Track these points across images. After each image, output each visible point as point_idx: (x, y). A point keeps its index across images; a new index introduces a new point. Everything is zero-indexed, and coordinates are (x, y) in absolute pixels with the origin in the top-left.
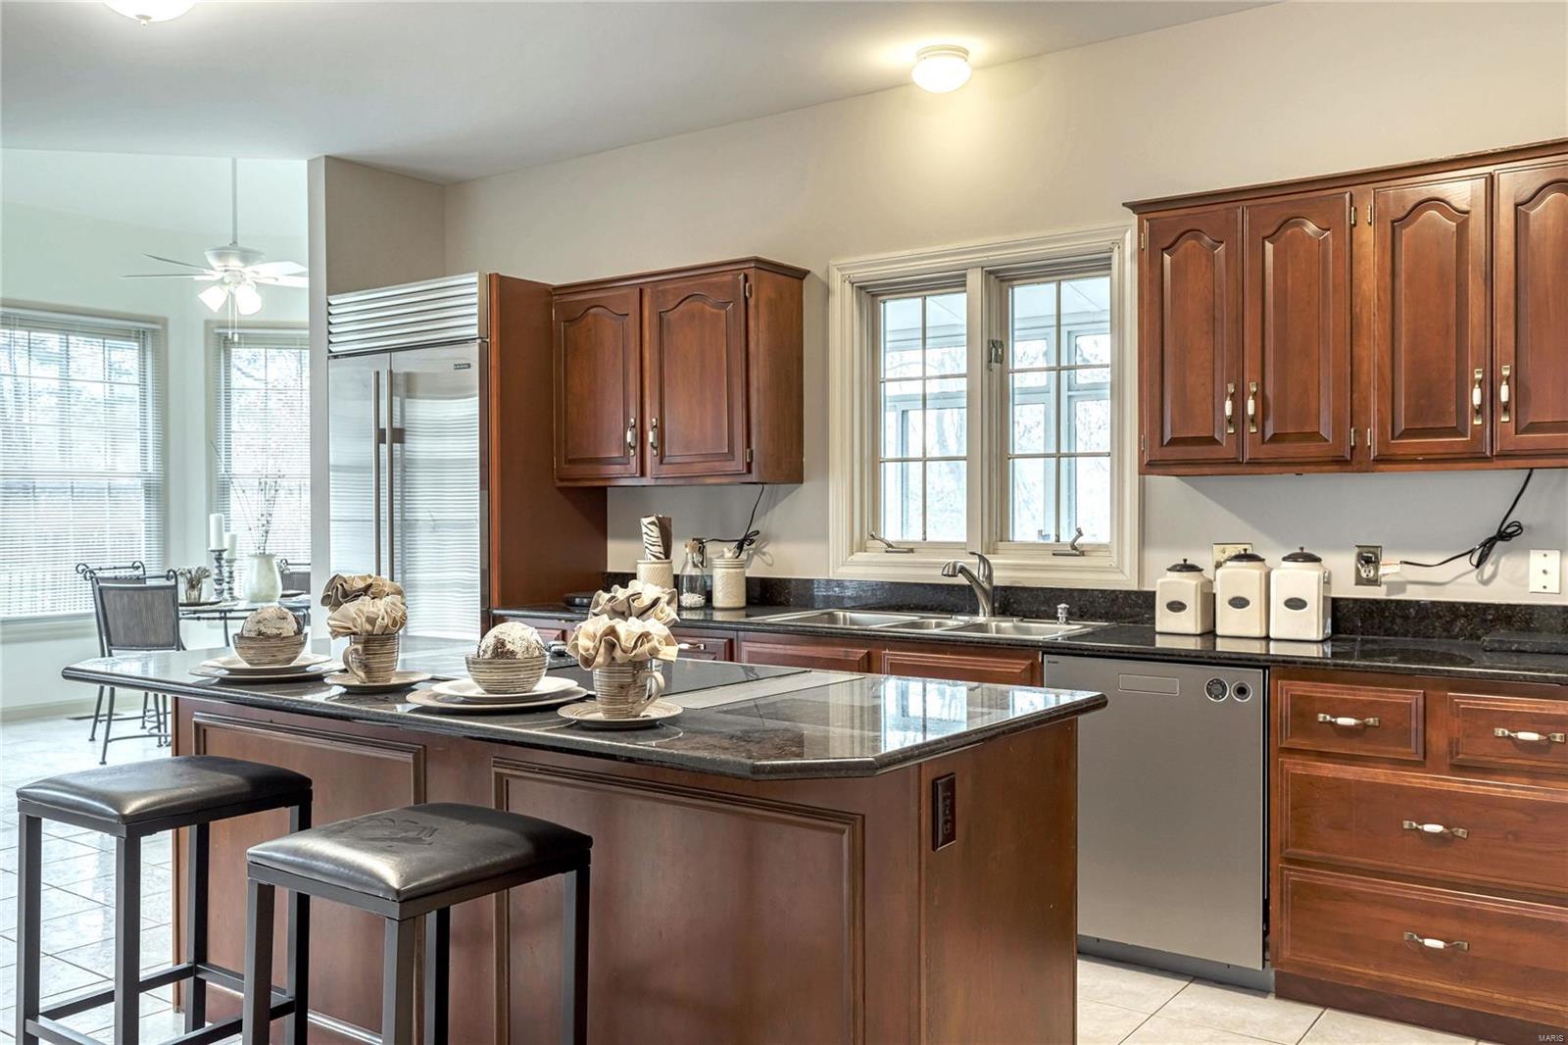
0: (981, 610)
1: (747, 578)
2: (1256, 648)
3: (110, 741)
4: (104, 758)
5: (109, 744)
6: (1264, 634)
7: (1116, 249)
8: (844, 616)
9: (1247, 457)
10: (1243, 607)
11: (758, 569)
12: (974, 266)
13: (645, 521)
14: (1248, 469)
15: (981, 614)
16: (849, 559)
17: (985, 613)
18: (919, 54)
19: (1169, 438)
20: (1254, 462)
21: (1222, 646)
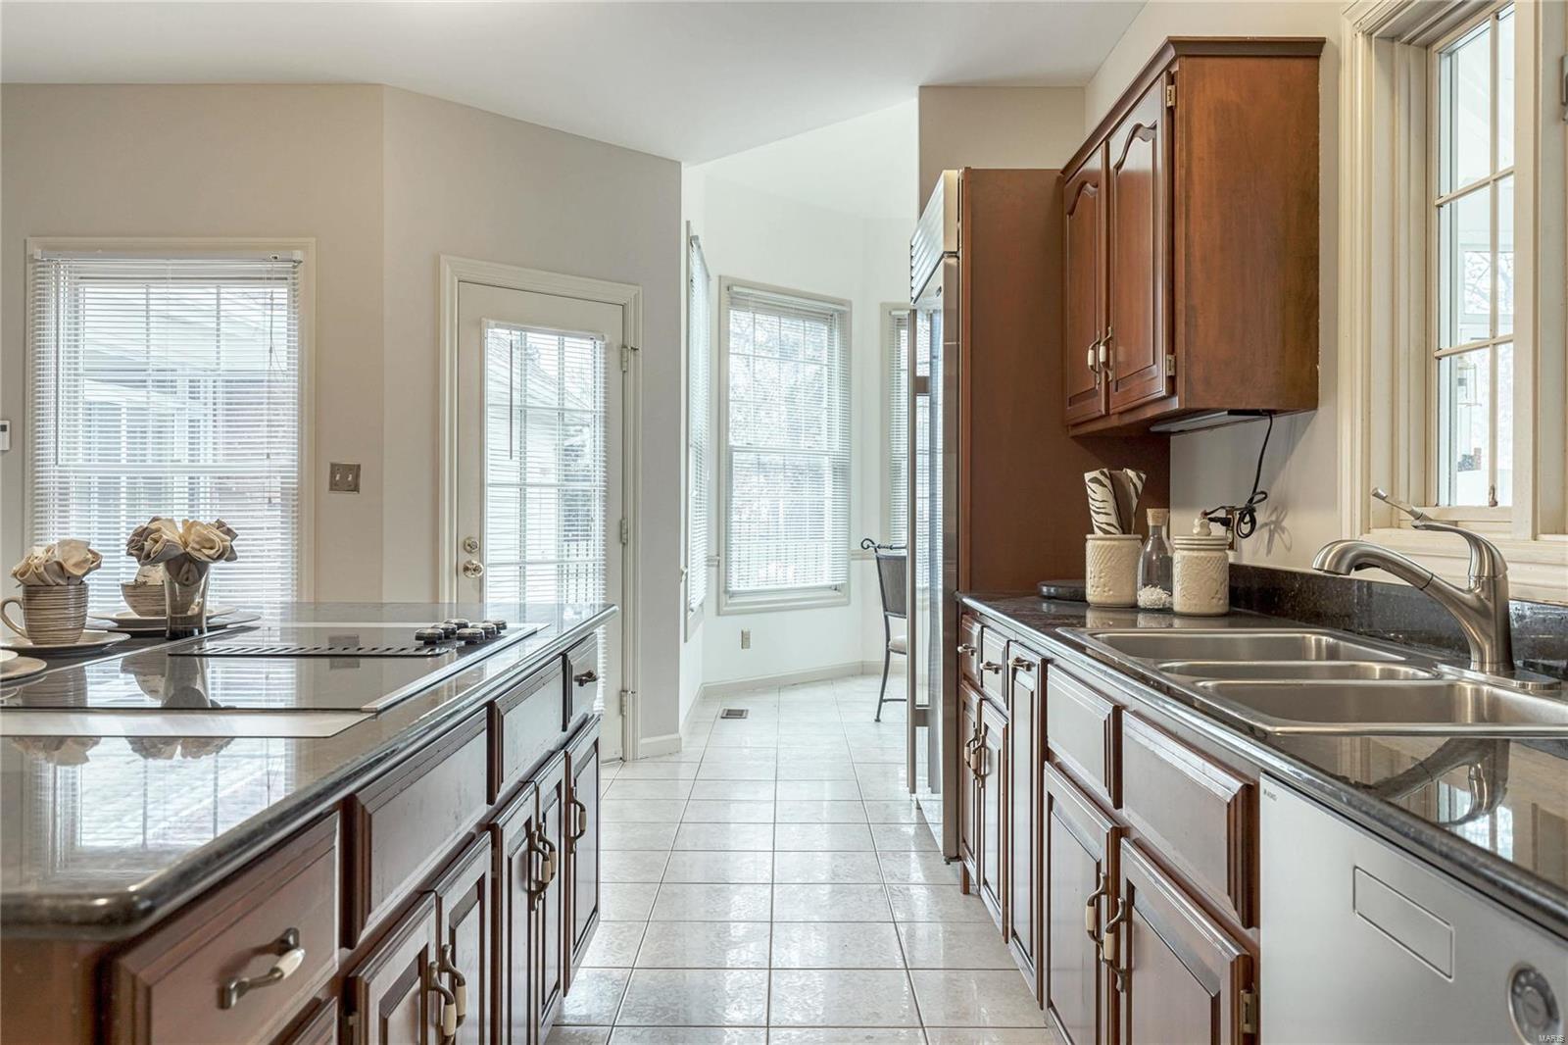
0: (1475, 656)
1: (1232, 566)
3: (885, 701)
4: (878, 716)
5: (884, 704)
8: (1318, 642)
11: (1253, 553)
13: (1088, 476)
15: (1474, 666)
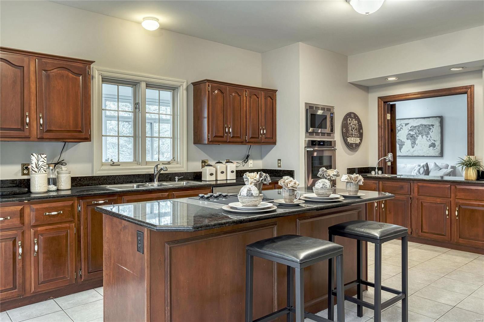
2: (225, 182)
6: (226, 179)
7: (181, 86)
9: (228, 141)
10: (223, 173)
12: (144, 81)
14: (228, 143)
15: (155, 182)
16: (101, 168)
17: (156, 181)
18: (144, 19)
19: (215, 135)
20: (229, 142)
21: (219, 182)
